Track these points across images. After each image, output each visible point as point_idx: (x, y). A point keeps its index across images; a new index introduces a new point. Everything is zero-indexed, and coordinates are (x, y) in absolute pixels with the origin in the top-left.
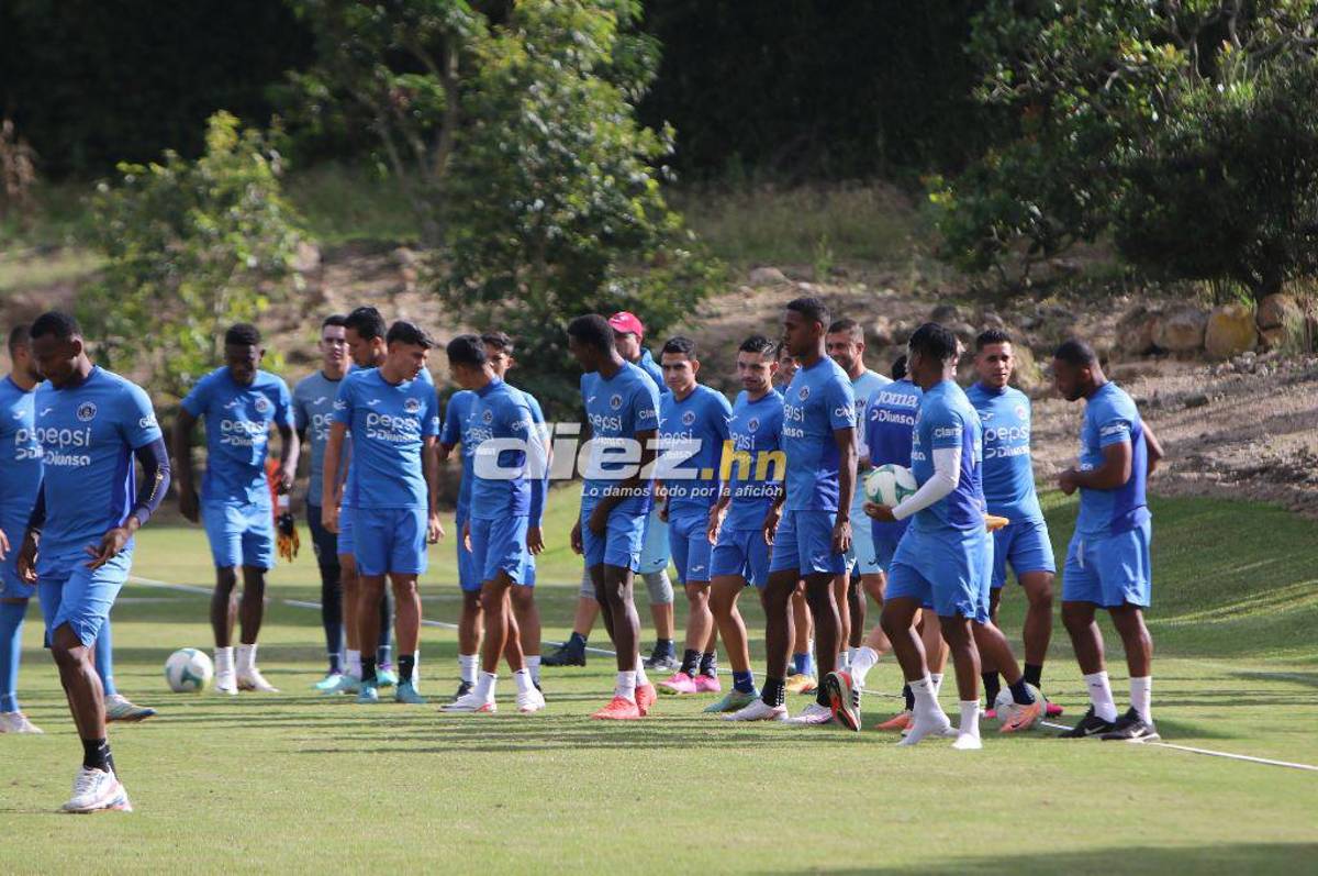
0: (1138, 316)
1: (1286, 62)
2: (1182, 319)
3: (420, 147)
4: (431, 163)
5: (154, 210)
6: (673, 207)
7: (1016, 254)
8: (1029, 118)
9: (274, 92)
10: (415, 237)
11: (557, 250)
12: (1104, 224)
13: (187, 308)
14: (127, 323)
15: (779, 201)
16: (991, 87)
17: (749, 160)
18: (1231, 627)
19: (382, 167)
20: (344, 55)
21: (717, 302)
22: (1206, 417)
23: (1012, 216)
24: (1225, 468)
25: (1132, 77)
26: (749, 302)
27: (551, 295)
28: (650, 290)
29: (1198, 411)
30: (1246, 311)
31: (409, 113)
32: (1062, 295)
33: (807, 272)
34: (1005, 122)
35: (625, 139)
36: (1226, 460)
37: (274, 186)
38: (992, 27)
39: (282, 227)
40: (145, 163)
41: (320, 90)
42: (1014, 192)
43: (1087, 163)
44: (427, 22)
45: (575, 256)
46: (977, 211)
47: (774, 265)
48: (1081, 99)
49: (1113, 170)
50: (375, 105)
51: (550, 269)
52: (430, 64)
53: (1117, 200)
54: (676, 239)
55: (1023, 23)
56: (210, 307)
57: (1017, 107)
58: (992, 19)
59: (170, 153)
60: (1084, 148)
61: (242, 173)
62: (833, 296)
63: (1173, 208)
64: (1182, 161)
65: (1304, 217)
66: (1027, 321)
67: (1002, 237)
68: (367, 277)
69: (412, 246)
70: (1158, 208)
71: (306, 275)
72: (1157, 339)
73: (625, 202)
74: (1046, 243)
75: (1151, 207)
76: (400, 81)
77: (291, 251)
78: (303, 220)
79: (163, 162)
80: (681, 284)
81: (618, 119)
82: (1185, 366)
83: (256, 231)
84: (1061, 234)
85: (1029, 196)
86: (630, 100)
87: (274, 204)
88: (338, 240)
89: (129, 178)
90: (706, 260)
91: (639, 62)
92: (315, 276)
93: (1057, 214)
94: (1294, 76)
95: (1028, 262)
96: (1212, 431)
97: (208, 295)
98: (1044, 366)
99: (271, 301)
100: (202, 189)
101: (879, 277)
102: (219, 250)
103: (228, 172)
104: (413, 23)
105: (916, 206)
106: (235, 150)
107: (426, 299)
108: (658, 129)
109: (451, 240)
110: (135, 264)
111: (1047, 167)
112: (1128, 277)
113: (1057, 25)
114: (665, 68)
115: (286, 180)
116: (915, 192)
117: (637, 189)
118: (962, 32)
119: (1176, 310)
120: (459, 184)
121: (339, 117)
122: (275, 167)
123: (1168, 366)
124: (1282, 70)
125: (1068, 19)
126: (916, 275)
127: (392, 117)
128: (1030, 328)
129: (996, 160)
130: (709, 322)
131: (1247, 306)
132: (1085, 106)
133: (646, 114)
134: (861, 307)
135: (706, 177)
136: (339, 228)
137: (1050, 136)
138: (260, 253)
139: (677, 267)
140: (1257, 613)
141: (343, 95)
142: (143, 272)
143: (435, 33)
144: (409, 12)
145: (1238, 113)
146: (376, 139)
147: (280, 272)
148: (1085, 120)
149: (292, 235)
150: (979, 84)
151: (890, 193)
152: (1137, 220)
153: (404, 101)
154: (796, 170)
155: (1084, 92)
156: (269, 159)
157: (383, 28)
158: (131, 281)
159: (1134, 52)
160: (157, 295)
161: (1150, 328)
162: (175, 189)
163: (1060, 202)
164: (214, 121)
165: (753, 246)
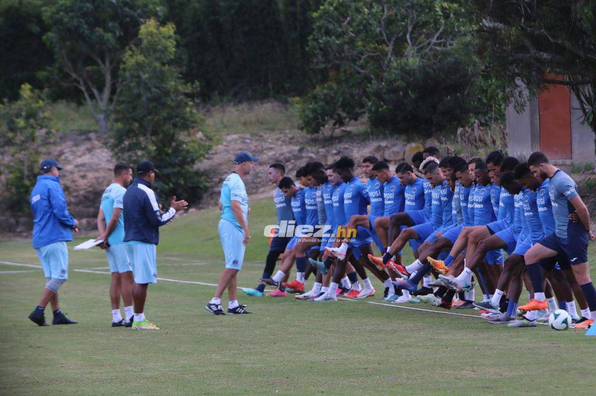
2: (395, 149)
3: (97, 93)
7: (327, 126)
8: (332, 74)
10: (97, 128)
16: (316, 63)
17: (222, 94)
23: (327, 112)
25: (371, 57)
30: (420, 145)
32: (347, 141)
35: (180, 88)
38: (316, 40)
42: (327, 103)
46: (314, 111)
50: (79, 78)
52: (100, 61)
55: (328, 38)
57: (328, 70)
58: (316, 37)
59: (5, 99)
62: (259, 145)
63: (391, 107)
67: (323, 120)
70: (385, 107)
72: (387, 156)
75: (382, 106)
76: (88, 68)
84: (345, 118)
93: (344, 110)
95: (333, 129)
105: (286, 109)
106: (31, 97)
119: (394, 145)
124: (429, 53)
127: (85, 83)
128: (336, 154)
135: (205, 101)
137: (341, 82)
150: (312, 61)
152: (377, 111)
154: (239, 97)
161: (384, 153)
164: (23, 86)
165: (226, 127)
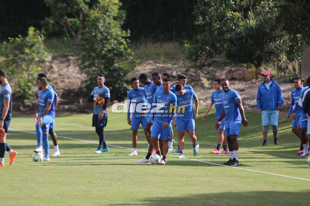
0: (230, 71)
1: (262, 16)
2: (239, 72)
3: (74, 34)
4: (76, 38)
5: (16, 48)
6: (129, 48)
7: (204, 57)
8: (207, 28)
9: (42, 22)
10: (73, 54)
11: (104, 57)
12: (223, 51)
13: (23, 70)
14: (10, 73)
15: (152, 46)
16: (198, 21)
17: (146, 37)
18: (249, 140)
19: (65, 38)
20: (57, 14)
21: (138, 68)
22: (245, 94)
23: (203, 50)
24: (249, 105)
25: (229, 19)
26: (145, 68)
27: (102, 66)
28: (124, 66)
29: (243, 92)
30: (253, 70)
31: (71, 27)
32: (214, 67)
33: (158, 61)
34: (201, 29)
35: (119, 33)
36: (249, 103)
37: (42, 43)
38: (198, 8)
39: (44, 52)
40: (14, 38)
41: (52, 22)
42: (203, 44)
43: (219, 38)
44: (76, 7)
45: (108, 58)
46: (195, 48)
47: (151, 60)
48: (218, 24)
49: (225, 39)
50: (64, 25)
51: (103, 61)
52: (76, 16)
53: (226, 46)
54: (130, 54)
55: (205, 7)
56: (28, 69)
57: (204, 26)
58: (199, 6)
59: (20, 36)
60: (219, 35)
61: (35, 40)
62: (164, 67)
63: (238, 48)
64: (239, 37)
65: (266, 50)
66: (206, 72)
67: (201, 54)
68: (62, 62)
69: (72, 56)
70: (235, 48)
71: (49, 62)
72: (234, 76)
73: (119, 46)
74: (210, 55)
75: (233, 47)
76: (70, 20)
77: (46, 57)
78: (48, 50)
79: (18, 37)
80: (131, 64)
81: (118, 29)
82: (240, 82)
83: (38, 53)
84: (213, 53)
85: (206, 45)
86: (120, 25)
87: (42, 47)
88: (56, 54)
89: (11, 41)
90: (136, 59)
91: (122, 16)
92: (51, 62)
93: (212, 49)
94: (264, 19)
95: (206, 59)
96: (246, 97)
97: (28, 66)
98: (210, 82)
99: (41, 68)
100: (26, 43)
101: (174, 63)
102: (30, 57)
103: (32, 40)
104: (72, 7)
105: (182, 47)
106: (34, 35)
107: (75, 67)
108: (126, 31)
109: (81, 55)
110: (12, 60)
111: (210, 39)
112: (228, 63)
113: (212, 8)
114: (127, 17)
115: (45, 42)
116: (182, 44)
117: (121, 43)
118: (192, 9)
119: (238, 70)
120: (83, 42)
121: (56, 28)
122: (43, 39)
123: (236, 82)
124: (261, 18)
125: (215, 7)
126: (182, 62)
127: (68, 28)
128: (207, 74)
129: (199, 37)
130: (137, 72)
131: (254, 69)
132: (219, 26)
133: (124, 28)
134: (170, 69)
135: (136, 40)
136: (56, 51)
137: (211, 32)
138: (39, 58)
139: (130, 60)
140: (255, 137)
141: (57, 23)
142: (14, 61)
143: (77, 9)
144: (72, 5)
145: (252, 27)
146: (64, 33)
147: (43, 62)
148: (218, 28)
149: (46, 54)
150: (196, 20)
151: (176, 44)
152: (230, 50)
153: (70, 24)
154: (155, 39)
155: (218, 22)
156: (41, 37)
157: (66, 8)
158: (11, 63)
159: (229, 14)
160: (17, 67)
161: (233, 74)
162: (20, 44)
163: (213, 46)
164: (30, 28)
165: (146, 56)
